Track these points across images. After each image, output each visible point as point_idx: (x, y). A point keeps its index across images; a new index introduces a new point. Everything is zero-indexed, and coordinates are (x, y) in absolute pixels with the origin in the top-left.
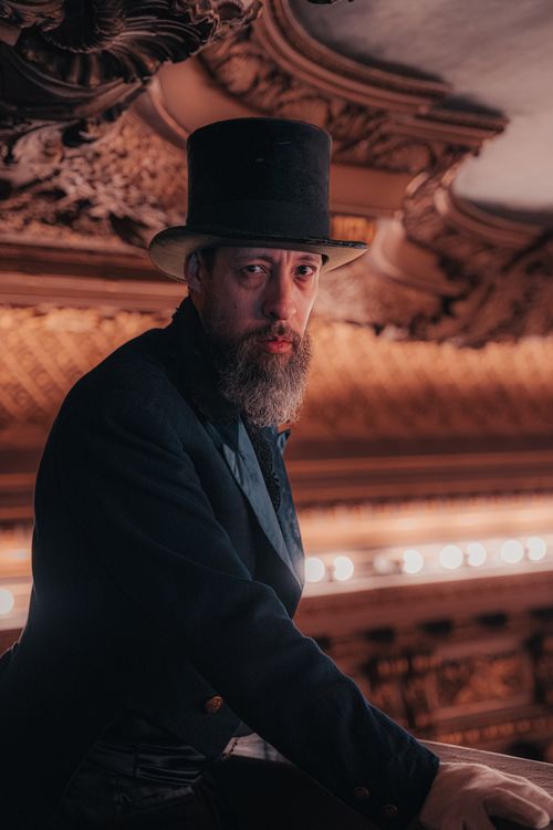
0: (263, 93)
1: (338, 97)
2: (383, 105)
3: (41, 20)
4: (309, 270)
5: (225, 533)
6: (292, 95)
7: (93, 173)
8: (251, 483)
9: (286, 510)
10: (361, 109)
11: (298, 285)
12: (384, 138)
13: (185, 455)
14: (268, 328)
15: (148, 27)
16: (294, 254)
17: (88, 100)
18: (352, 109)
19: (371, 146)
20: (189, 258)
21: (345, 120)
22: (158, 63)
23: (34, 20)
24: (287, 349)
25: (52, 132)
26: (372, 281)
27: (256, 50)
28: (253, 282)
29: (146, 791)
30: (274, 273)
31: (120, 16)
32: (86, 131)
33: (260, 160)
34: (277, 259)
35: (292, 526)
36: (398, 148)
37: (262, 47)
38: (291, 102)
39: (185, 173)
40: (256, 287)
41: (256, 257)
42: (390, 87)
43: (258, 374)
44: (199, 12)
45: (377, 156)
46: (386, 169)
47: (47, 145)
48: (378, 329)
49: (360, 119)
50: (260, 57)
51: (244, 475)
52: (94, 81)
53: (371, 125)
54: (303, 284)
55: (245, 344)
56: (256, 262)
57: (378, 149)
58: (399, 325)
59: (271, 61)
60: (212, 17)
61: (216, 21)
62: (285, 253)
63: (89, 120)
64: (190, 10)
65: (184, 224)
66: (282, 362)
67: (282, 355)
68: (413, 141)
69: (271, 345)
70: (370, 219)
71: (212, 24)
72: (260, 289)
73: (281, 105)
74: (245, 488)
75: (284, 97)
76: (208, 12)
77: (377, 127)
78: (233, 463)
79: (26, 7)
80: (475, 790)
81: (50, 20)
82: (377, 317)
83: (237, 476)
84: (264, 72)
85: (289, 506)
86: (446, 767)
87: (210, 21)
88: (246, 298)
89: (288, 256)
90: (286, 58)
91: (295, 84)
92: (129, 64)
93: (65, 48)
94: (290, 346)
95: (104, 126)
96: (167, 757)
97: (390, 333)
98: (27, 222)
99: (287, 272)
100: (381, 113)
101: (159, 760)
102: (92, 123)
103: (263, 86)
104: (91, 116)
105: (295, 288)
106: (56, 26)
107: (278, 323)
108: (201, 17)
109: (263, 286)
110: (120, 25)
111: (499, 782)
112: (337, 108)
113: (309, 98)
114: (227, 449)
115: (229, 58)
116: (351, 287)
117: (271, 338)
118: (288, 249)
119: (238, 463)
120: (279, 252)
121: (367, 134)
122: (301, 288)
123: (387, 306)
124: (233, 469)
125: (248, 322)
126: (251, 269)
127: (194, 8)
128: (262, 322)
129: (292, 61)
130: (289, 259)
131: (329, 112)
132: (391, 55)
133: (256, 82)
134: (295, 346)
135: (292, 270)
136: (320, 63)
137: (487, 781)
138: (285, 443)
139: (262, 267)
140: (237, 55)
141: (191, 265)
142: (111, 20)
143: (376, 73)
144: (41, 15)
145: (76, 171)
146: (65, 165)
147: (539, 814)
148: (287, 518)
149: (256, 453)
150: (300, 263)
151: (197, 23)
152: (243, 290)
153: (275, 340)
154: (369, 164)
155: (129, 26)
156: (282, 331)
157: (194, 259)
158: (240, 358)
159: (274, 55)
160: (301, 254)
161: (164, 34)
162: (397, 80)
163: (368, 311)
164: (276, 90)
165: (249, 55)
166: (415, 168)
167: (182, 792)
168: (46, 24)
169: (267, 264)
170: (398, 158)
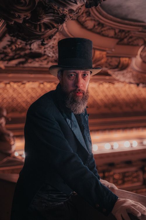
0: (97, 29)
1: (117, 28)
2: (129, 29)
3: (25, 17)
4: (86, 75)
5: (66, 140)
6: (105, 29)
7: (53, 51)
8: (74, 127)
9: (87, 134)
10: (123, 31)
11: (83, 79)
12: (131, 37)
13: (56, 121)
14: (76, 90)
15: (52, 16)
16: (82, 71)
17: (43, 35)
18: (121, 31)
19: (128, 40)
20: (58, 73)
21: (120, 34)
22: (57, 25)
23: (23, 17)
24: (81, 95)
25: (39, 42)
26: (135, 73)
27: (93, 18)
28: (72, 78)
29: (51, 203)
30: (77, 76)
31: (44, 14)
32: (44, 42)
33: (73, 48)
34: (77, 72)
35: (88, 138)
36: (135, 40)
37: (94, 17)
38: (105, 30)
39: (58, 50)
40: (73, 80)
41: (72, 72)
42: (131, 25)
43: (74, 101)
44: (61, 12)
45: (130, 42)
46: (132, 45)
47: (39, 45)
48: (138, 85)
49: (123, 34)
50: (94, 20)
51: (73, 126)
52: (43, 30)
53: (127, 34)
54: (85, 79)
55: (71, 94)
56: (72, 73)
57: (130, 40)
58: (143, 83)
59: (97, 21)
60: (65, 13)
61: (67, 14)
62: (79, 71)
63: (45, 39)
64: (59, 12)
65: (57, 65)
66: (80, 98)
67: (80, 96)
68: (139, 38)
69: (77, 94)
70: (130, 58)
71: (66, 15)
72: (74, 80)
73: (102, 31)
74: (73, 129)
75: (103, 29)
76: (64, 12)
77: (128, 35)
78: (69, 123)
79: (21, 14)
80: (125, 206)
81: (27, 17)
82: (137, 82)
83: (70, 126)
84: (96, 23)
85: (88, 133)
86: (119, 200)
87: (65, 14)
88: (70, 82)
89: (80, 72)
90: (102, 20)
91: (104, 26)
92: (50, 25)
93: (33, 23)
94: (82, 94)
95: (49, 40)
96: (57, 195)
97: (141, 85)
98: (48, 62)
99: (80, 76)
100: (129, 32)
101: (54, 196)
102: (46, 40)
103: (96, 27)
104: (45, 38)
105: (83, 80)
106: (29, 18)
107: (78, 88)
108: (62, 13)
109: (74, 79)
110: (44, 16)
111: (131, 204)
112: (117, 31)
113: (109, 29)
114: (67, 120)
115: (86, 21)
116: (128, 75)
117: (77, 92)
118: (80, 70)
119: (71, 123)
120: (78, 71)
121: (126, 37)
122: (84, 80)
123: (140, 79)
124: (69, 124)
125: (71, 88)
126: (71, 75)
127: (60, 11)
128: (75, 88)
129: (103, 20)
130: (80, 73)
131: (115, 32)
132: (129, 17)
133: (94, 26)
134: (84, 94)
135: (82, 75)
136: (111, 20)
137: (128, 204)
138: (88, 117)
139: (74, 75)
140: (88, 20)
141: (59, 74)
142: (42, 15)
143: (126, 22)
144: (25, 15)
145: (49, 51)
146: (46, 49)
147: (138, 213)
148: (87, 136)
149: (77, 120)
150: (84, 73)
151: (61, 15)
152: (69, 81)
153: (78, 92)
154: (128, 44)
155: (47, 16)
156: (79, 90)
157: (59, 73)
158: (70, 97)
159: (98, 19)
160: (84, 71)
161: (57, 18)
162: (132, 23)
163: (134, 80)
164: (100, 27)
165: (91, 20)
166: (140, 44)
167: (60, 203)
168: (26, 17)
169: (75, 74)
170: (135, 42)
